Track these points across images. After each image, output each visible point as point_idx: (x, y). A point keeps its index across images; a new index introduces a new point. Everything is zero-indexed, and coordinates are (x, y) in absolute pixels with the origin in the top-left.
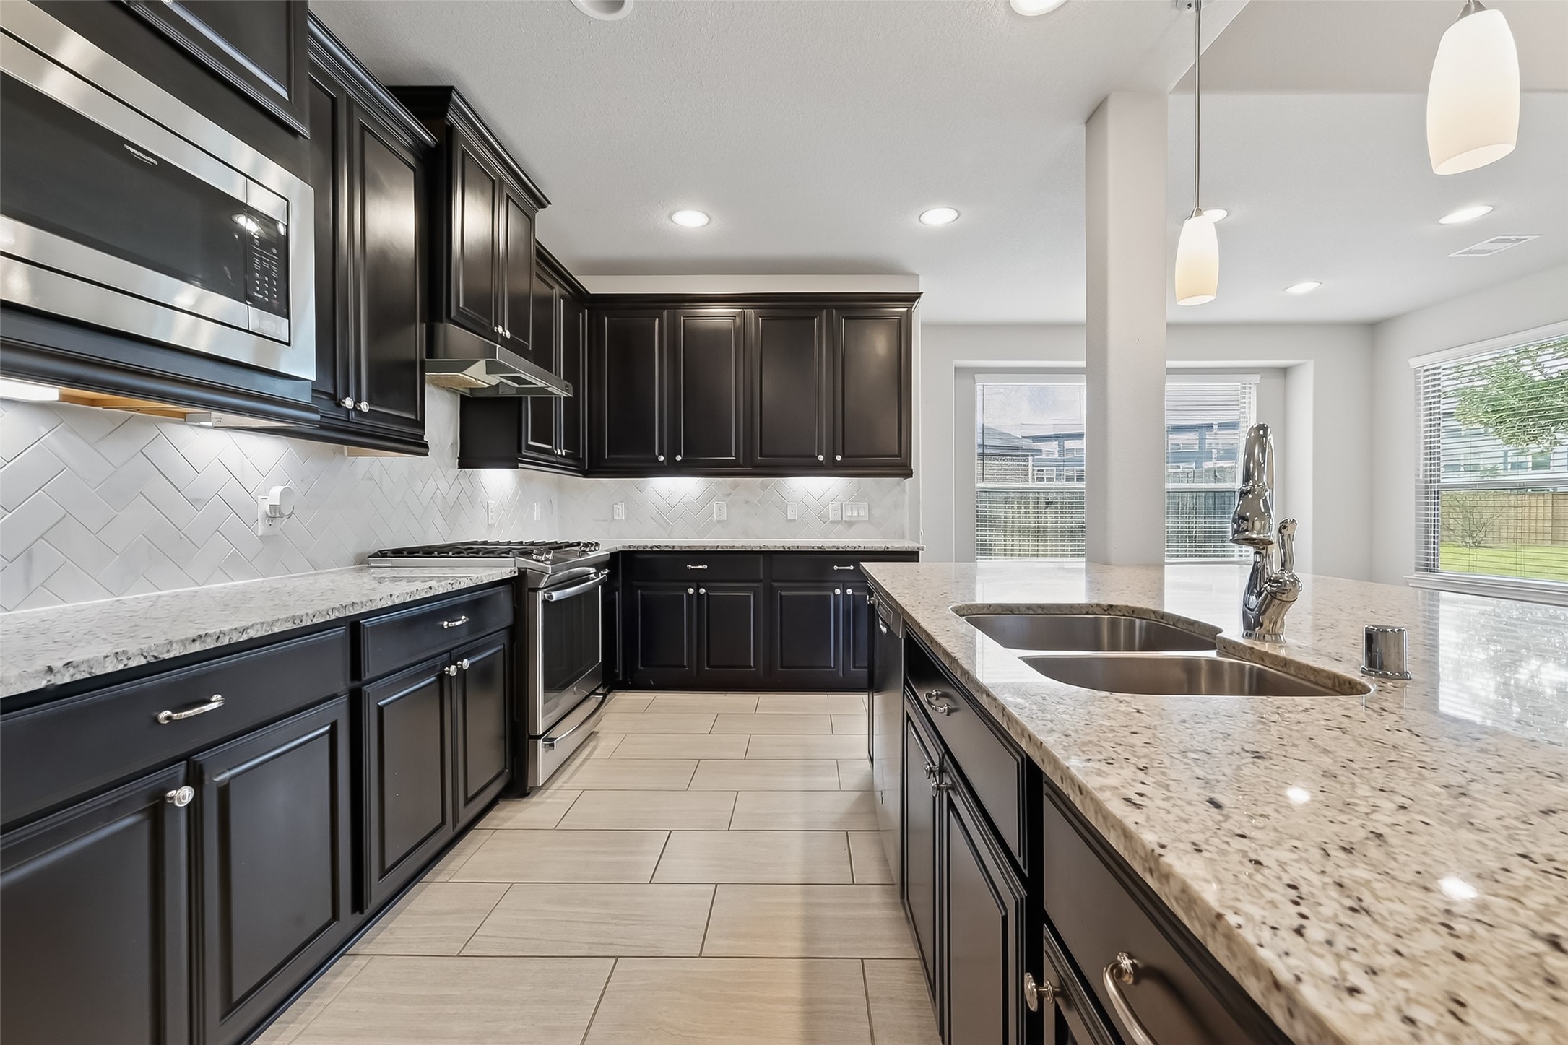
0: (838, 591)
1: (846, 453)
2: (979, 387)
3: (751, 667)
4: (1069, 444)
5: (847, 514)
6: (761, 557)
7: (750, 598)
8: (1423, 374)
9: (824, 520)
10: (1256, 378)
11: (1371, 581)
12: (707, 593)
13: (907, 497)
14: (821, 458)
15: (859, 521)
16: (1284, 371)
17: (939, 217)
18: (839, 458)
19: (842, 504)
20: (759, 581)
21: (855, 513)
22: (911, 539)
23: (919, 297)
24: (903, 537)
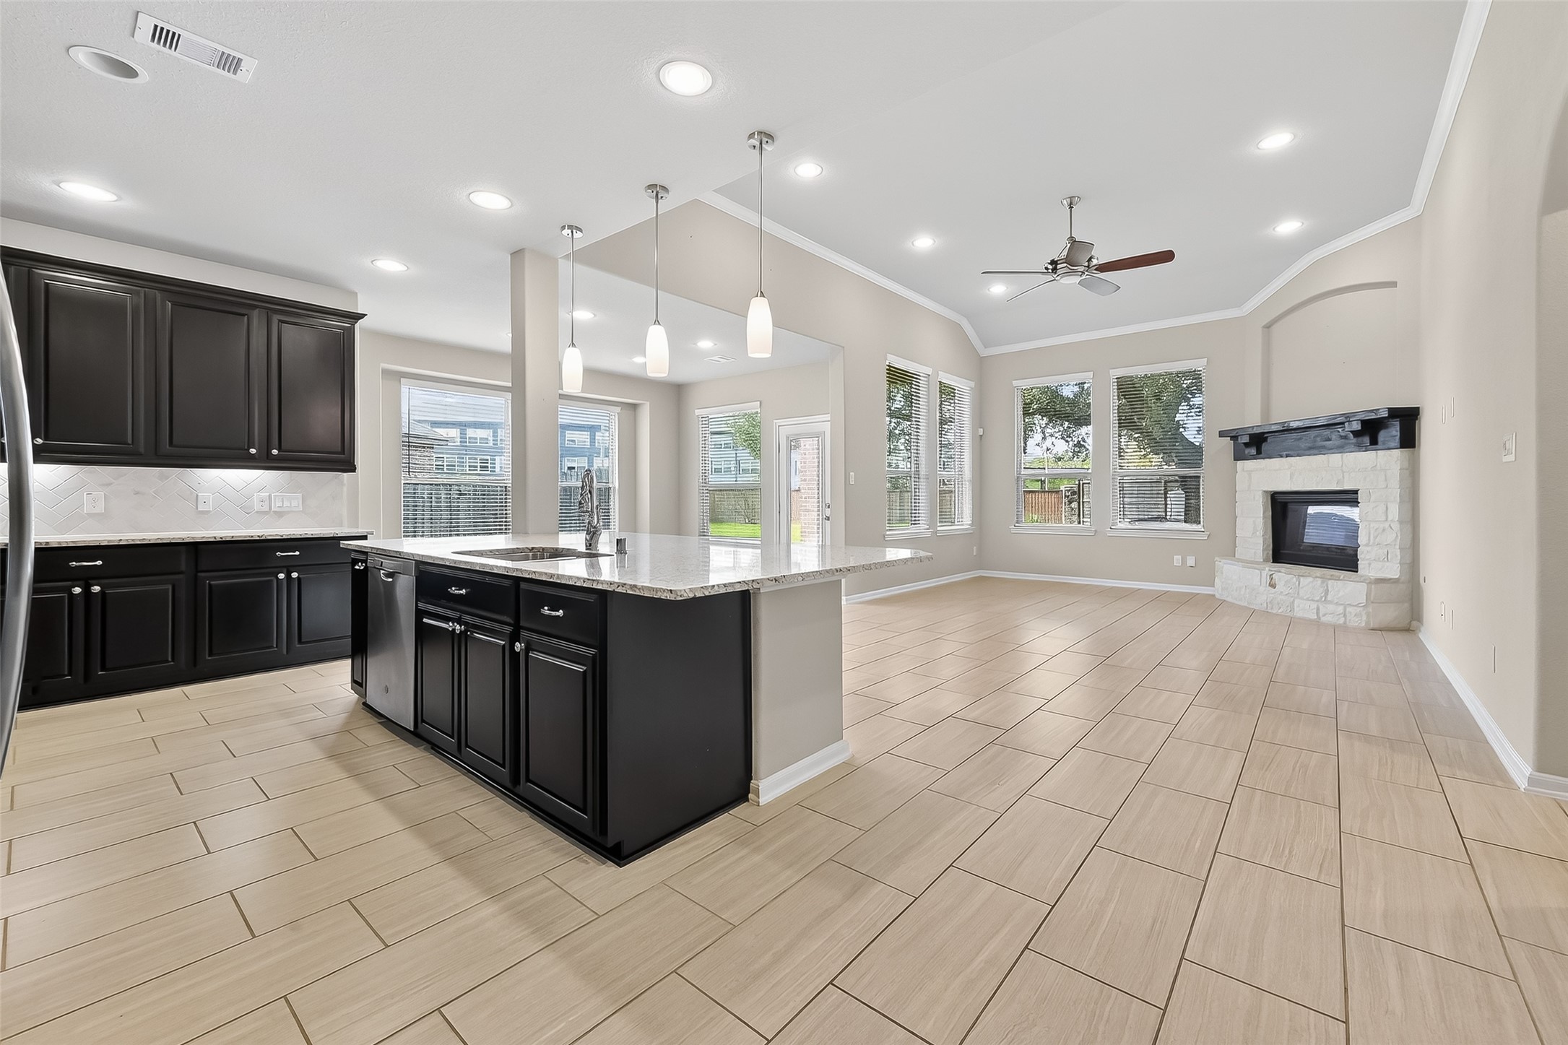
0: (281, 576)
1: (283, 446)
2: (404, 389)
3: (167, 661)
4: (470, 433)
5: (276, 505)
6: (183, 548)
7: (168, 592)
8: (701, 419)
9: (248, 512)
10: (618, 409)
11: (679, 535)
12: (102, 592)
13: (345, 489)
14: (253, 451)
15: (288, 512)
16: (634, 407)
17: (390, 265)
18: (275, 452)
19: (270, 496)
20: (181, 573)
21: (286, 504)
22: (348, 527)
23: (363, 318)
24: (341, 525)
